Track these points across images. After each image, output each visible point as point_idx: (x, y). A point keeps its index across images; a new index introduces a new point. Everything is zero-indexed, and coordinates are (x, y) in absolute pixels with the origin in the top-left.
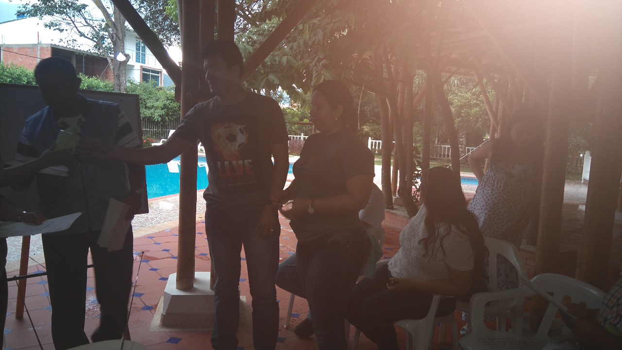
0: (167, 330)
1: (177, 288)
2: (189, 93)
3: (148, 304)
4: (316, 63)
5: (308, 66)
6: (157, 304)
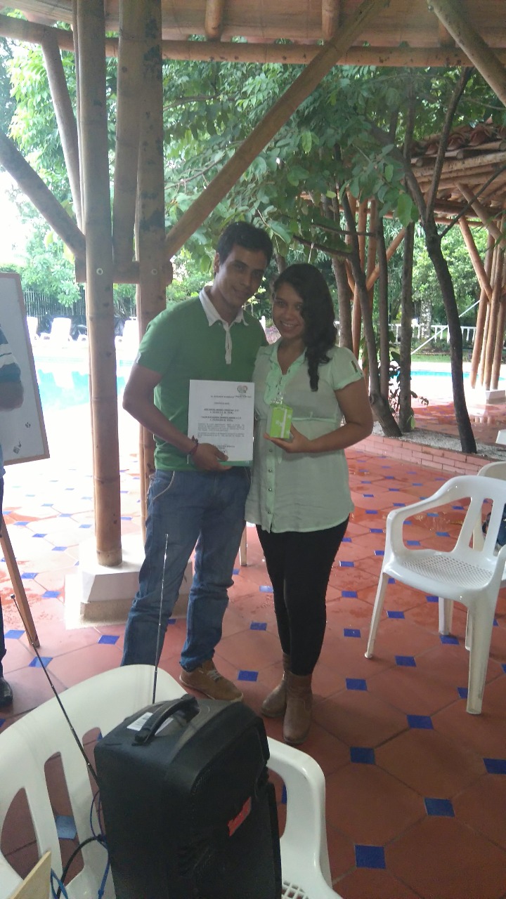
0: (94, 625)
1: (100, 564)
2: (101, 269)
3: (50, 589)
4: (256, 211)
5: (245, 216)
6: (64, 588)
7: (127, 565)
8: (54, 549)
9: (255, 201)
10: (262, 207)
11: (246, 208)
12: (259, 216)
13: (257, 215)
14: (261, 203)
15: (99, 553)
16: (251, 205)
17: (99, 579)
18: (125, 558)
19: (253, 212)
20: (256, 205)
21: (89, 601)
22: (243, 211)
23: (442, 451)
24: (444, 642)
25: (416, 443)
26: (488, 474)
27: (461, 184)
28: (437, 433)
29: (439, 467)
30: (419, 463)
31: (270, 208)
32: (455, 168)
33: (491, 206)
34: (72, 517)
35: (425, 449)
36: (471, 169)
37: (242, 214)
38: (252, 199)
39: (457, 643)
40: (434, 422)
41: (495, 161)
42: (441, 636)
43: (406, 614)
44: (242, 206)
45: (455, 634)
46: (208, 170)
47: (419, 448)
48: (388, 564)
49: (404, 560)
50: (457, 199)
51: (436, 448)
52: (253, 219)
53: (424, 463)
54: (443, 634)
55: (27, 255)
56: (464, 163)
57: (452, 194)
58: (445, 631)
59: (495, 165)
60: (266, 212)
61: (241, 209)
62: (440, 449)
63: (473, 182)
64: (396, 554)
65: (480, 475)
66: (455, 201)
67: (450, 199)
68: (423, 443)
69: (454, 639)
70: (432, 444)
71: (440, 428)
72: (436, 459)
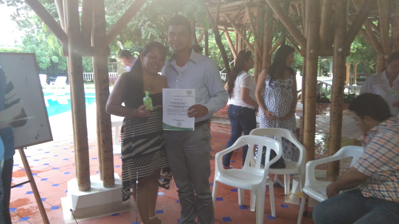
0: (79, 221)
1: (80, 191)
2: (76, 50)
3: (54, 205)
4: (142, 24)
5: (137, 25)
6: (61, 203)
7: (94, 189)
8: (53, 186)
9: (141, 19)
10: (145, 22)
11: (137, 22)
12: (143, 25)
13: (142, 25)
14: (144, 20)
15: (79, 185)
16: (139, 21)
17: (80, 198)
18: (92, 186)
19: (141, 24)
20: (142, 21)
21: (76, 209)
22: (136, 24)
23: (226, 126)
24: (241, 209)
25: (215, 123)
26: (254, 134)
27: (225, 14)
28: (223, 118)
29: (225, 132)
30: (217, 131)
31: (148, 22)
32: (223, 7)
33: (236, 23)
34: (60, 169)
35: (219, 125)
36: (229, 7)
37: (136, 25)
38: (140, 18)
39: (247, 209)
40: (220, 113)
41: (239, 4)
42: (240, 206)
43: (224, 198)
44: (136, 21)
45: (245, 205)
46: (117, 6)
47: (217, 125)
48: (217, 177)
49: (223, 174)
50: (222, 20)
51: (224, 125)
52: (141, 27)
53: (220, 131)
54: (240, 205)
55: (23, 45)
56: (227, 5)
57: (220, 18)
58: (241, 204)
59: (238, 6)
60: (147, 24)
61: (135, 23)
62: (226, 125)
63: (230, 13)
64: (221, 172)
65: (250, 135)
66: (221, 21)
67: (220, 20)
68: (218, 122)
69: (246, 207)
70: (222, 123)
71: (223, 116)
72: (224, 129)
